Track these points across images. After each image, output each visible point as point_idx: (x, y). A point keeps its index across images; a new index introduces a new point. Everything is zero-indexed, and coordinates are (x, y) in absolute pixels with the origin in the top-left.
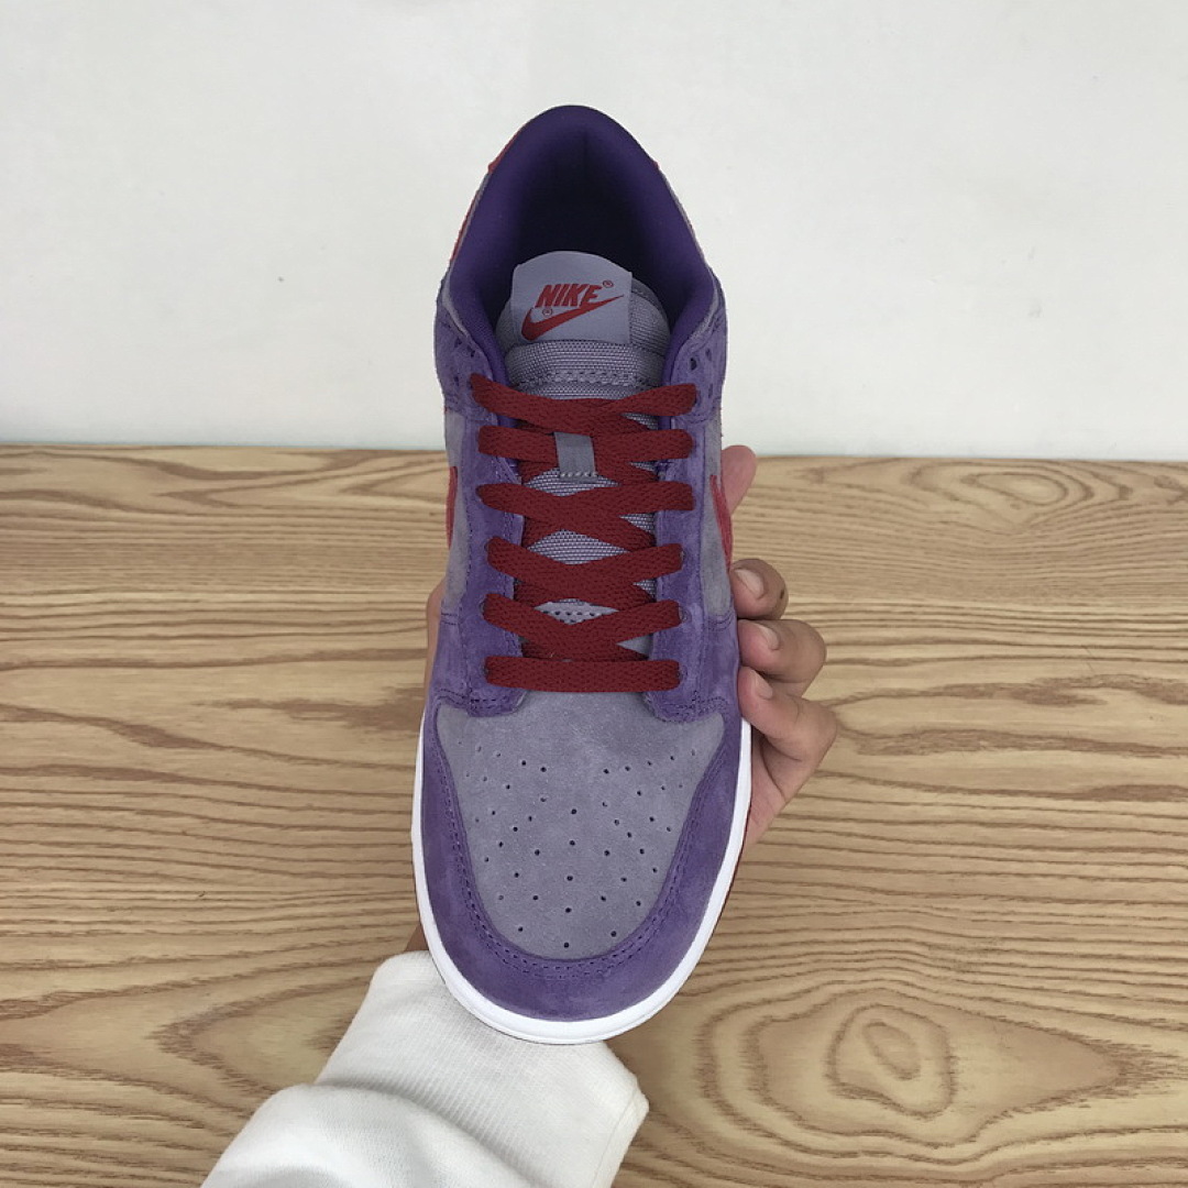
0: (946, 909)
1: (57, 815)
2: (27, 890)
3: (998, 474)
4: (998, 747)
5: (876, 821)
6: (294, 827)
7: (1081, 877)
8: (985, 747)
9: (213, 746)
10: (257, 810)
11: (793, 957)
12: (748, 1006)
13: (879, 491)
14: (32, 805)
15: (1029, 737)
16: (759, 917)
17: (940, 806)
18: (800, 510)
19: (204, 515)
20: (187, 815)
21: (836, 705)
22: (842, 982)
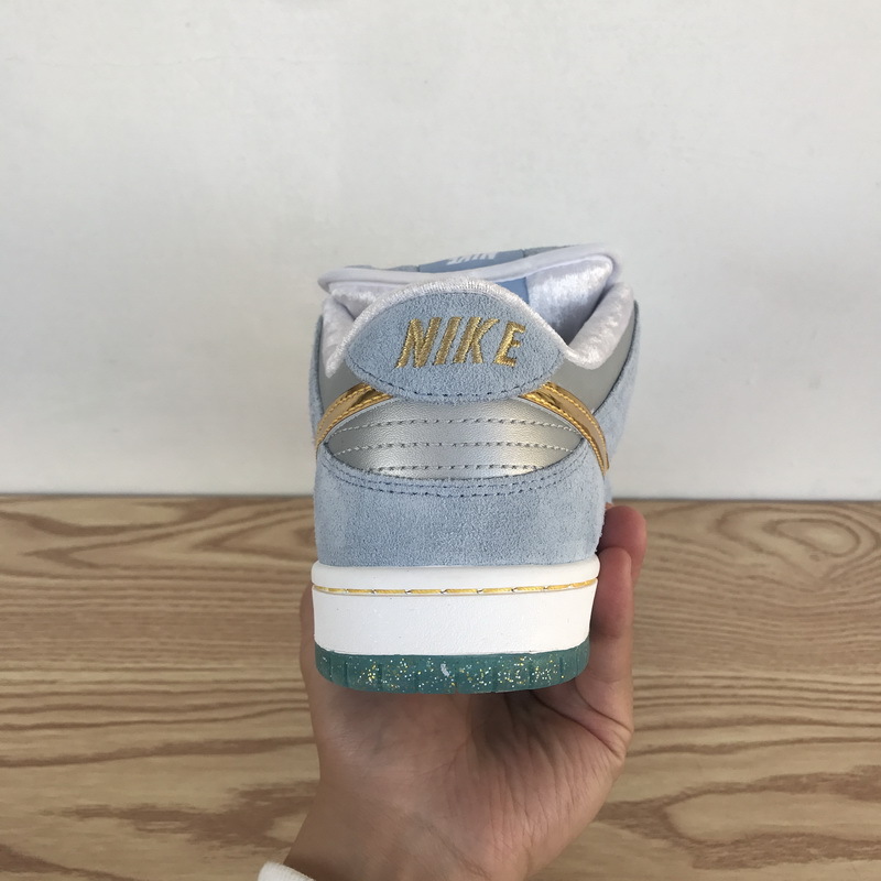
3: (794, 521)
4: (827, 856)
8: (815, 857)
9: (58, 868)
13: (688, 541)
15: (856, 842)
19: (67, 577)
21: (668, 804)
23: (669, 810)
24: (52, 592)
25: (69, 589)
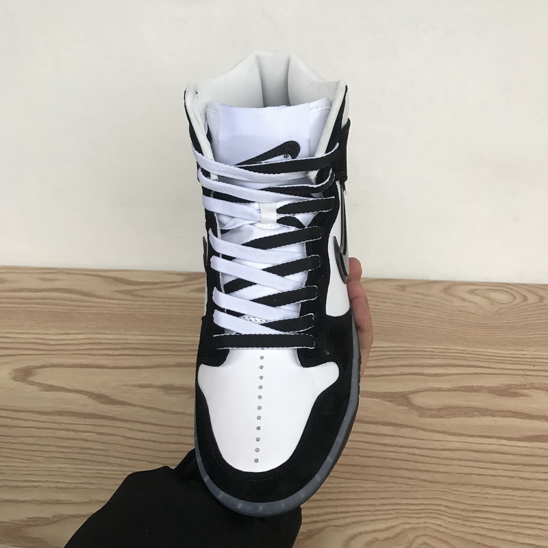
0: (457, 491)
1: (63, 434)
2: (48, 467)
3: (484, 289)
4: (483, 415)
5: (426, 449)
6: (165, 443)
7: (521, 478)
8: (476, 416)
9: (131, 404)
10: (149, 434)
11: (387, 510)
12: (366, 533)
13: (430, 296)
14: (52, 429)
15: (497, 411)
16: (372, 492)
17: (455, 442)
18: (394, 304)
19: (132, 301)
20: (118, 436)
21: (409, 394)
22: (409, 523)
23: (410, 396)
24: (125, 306)
25: (133, 305)
